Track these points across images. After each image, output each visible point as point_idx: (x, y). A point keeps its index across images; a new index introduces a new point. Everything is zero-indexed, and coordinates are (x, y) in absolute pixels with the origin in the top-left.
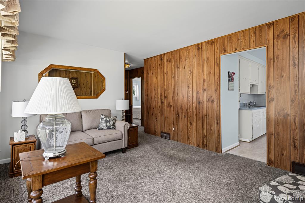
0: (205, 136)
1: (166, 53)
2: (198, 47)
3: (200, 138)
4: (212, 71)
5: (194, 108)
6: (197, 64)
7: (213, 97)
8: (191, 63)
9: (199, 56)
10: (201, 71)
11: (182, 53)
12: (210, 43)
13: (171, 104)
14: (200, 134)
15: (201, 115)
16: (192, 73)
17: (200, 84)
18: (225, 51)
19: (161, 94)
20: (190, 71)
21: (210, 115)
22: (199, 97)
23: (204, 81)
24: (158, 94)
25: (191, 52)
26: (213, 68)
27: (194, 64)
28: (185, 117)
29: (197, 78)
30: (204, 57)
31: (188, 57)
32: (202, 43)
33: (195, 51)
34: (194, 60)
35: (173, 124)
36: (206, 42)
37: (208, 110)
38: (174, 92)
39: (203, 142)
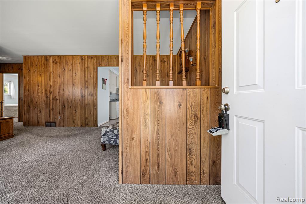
0: (86, 118)
1: (52, 56)
2: (82, 58)
3: (83, 120)
4: (91, 75)
5: (78, 100)
6: (81, 70)
7: (93, 93)
8: (76, 68)
9: (82, 64)
10: (84, 75)
11: (68, 59)
12: (91, 57)
13: (57, 97)
14: (83, 117)
15: (84, 105)
16: (77, 75)
17: (83, 83)
18: (100, 64)
19: (46, 90)
20: (75, 74)
21: (90, 104)
22: (83, 92)
23: (86, 81)
24: (42, 89)
25: (76, 60)
26: (93, 74)
27: (79, 69)
28: (71, 107)
29: (81, 79)
30: (86, 65)
31: (73, 63)
32: (85, 56)
33: (79, 60)
34: (79, 66)
35: (59, 114)
36: (88, 56)
37: (88, 100)
38: (60, 88)
39: (85, 123)
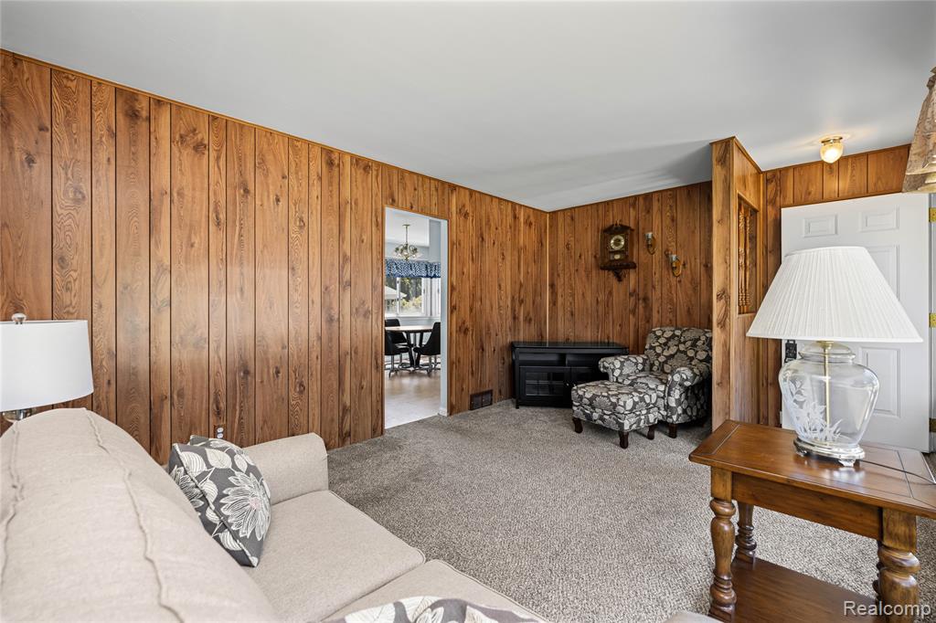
0: (345, 410)
2: (331, 158)
3: (332, 420)
4: (365, 237)
5: (313, 338)
6: (324, 208)
7: (368, 305)
8: (304, 196)
9: (330, 184)
10: (336, 231)
11: (266, 146)
12: (363, 165)
14: (332, 410)
15: (335, 356)
16: (306, 228)
17: (333, 265)
18: (393, 200)
20: (301, 220)
21: (360, 350)
22: (331, 303)
23: (345, 259)
25: (305, 161)
26: (369, 229)
27: (315, 204)
28: (278, 372)
29: (325, 248)
30: (346, 193)
31: (293, 169)
32: (342, 153)
33: (317, 165)
34: (315, 191)
35: (219, 414)
36: (352, 156)
37: (354, 336)
39: (341, 429)
